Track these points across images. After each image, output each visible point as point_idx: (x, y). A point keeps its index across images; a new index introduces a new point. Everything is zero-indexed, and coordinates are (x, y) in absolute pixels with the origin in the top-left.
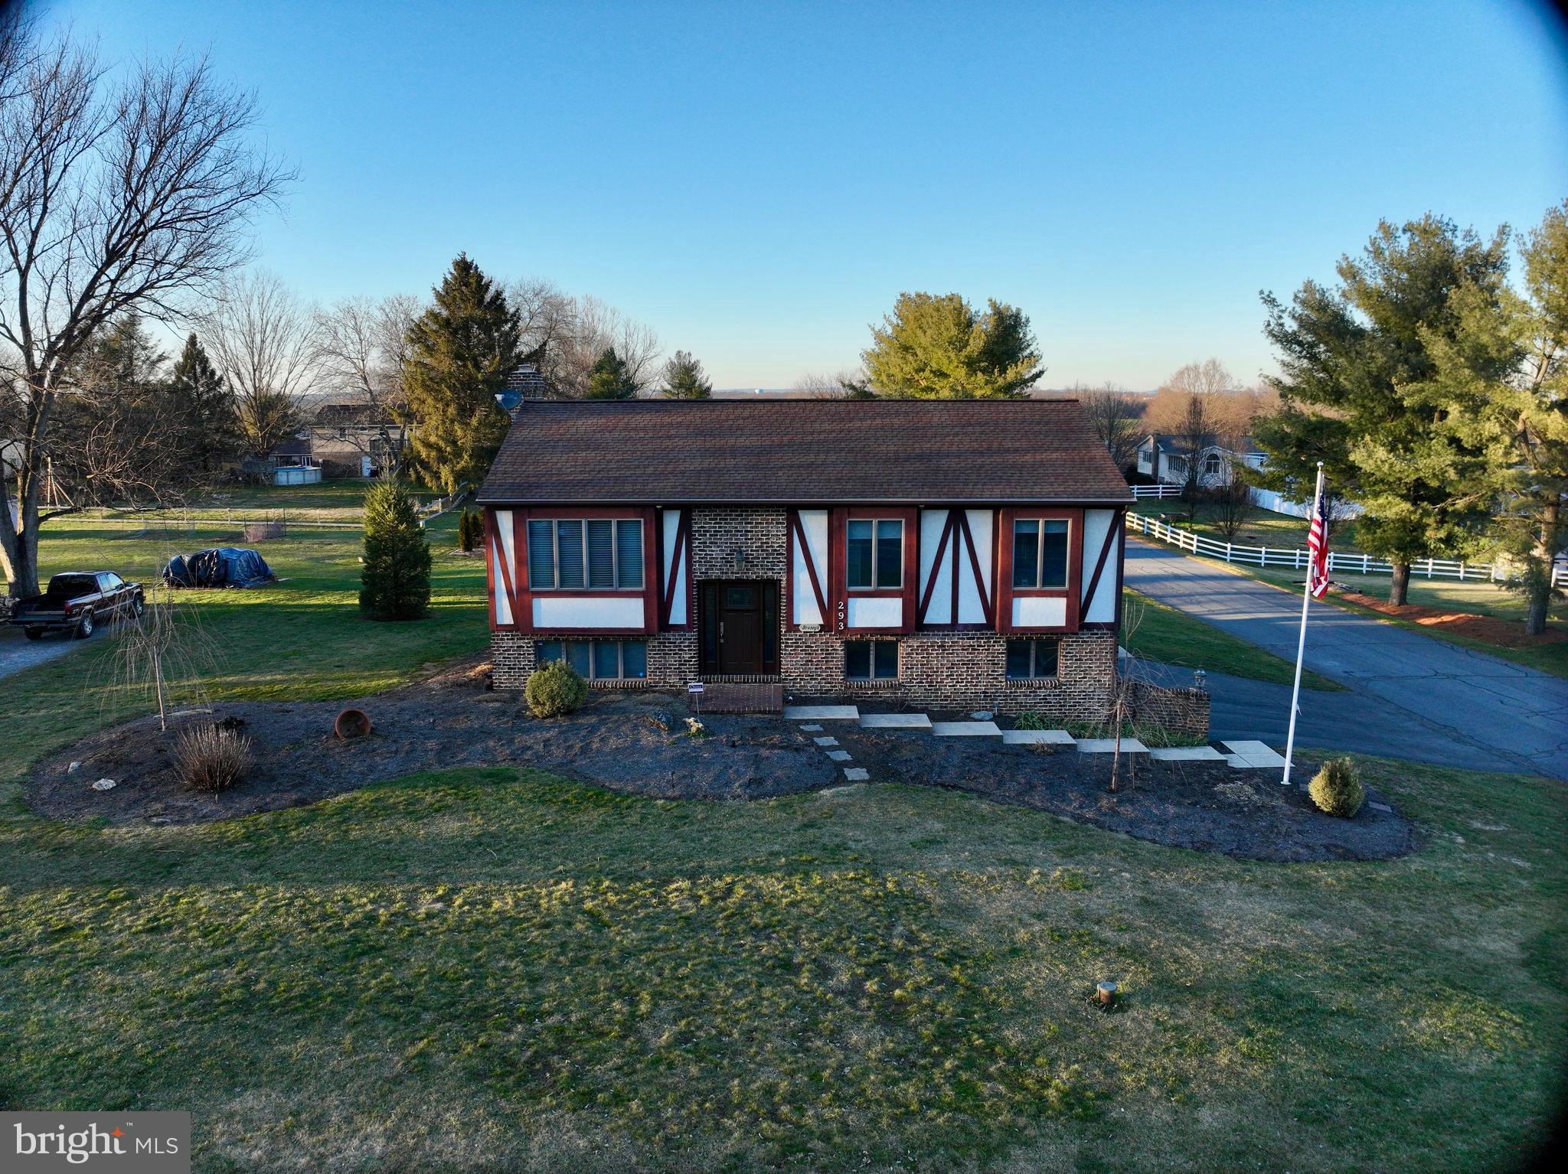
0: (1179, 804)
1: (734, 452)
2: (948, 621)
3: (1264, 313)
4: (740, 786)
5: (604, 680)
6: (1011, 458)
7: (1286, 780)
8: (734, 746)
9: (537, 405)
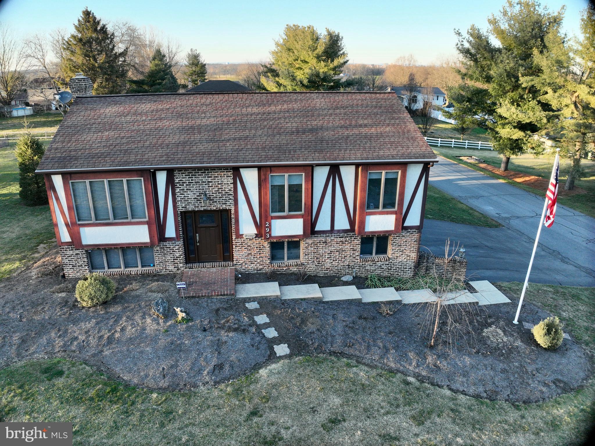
0: (470, 354)
1: (200, 129)
2: (328, 228)
3: (456, 39)
4: (208, 373)
5: (130, 269)
6: (364, 130)
7: (516, 322)
8: (205, 330)
9: (84, 99)
